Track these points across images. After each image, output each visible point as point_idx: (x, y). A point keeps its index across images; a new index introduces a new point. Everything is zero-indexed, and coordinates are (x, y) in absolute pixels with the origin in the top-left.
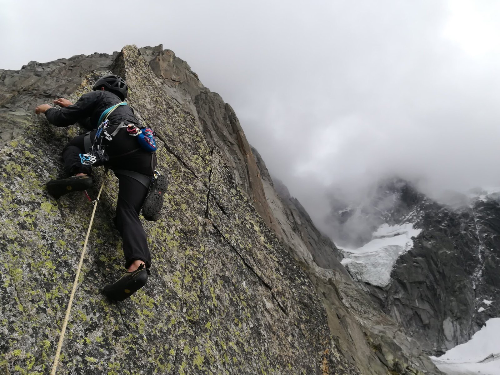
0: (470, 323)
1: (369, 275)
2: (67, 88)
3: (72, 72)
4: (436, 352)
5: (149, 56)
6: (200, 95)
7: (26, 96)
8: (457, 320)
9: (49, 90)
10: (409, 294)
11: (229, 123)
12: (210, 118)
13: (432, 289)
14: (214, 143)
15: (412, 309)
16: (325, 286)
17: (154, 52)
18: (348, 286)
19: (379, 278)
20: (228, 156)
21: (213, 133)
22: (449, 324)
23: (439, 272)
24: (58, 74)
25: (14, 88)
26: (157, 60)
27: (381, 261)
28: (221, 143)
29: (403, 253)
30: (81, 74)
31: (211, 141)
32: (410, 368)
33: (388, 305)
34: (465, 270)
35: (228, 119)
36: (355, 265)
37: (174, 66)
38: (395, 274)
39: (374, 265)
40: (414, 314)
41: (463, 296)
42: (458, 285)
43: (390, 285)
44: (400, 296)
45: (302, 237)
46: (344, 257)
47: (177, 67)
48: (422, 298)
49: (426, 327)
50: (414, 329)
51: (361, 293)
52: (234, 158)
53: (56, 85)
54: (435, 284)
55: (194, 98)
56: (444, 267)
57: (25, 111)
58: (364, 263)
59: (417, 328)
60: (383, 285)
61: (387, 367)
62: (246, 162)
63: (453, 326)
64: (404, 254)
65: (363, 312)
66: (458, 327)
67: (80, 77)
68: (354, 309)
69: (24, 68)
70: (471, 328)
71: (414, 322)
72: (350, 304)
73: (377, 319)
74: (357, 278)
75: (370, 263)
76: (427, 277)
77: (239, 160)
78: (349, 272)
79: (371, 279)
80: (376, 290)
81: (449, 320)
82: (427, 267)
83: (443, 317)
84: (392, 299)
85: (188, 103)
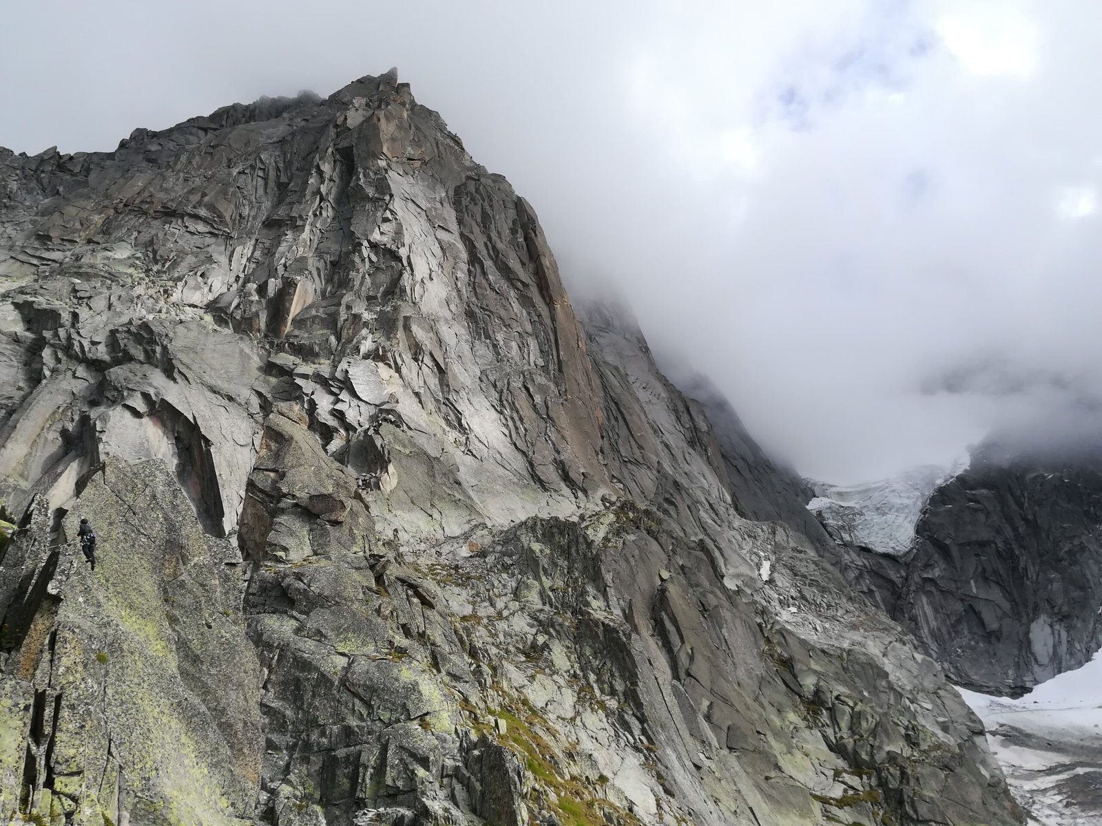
0: (1091, 626)
1: (868, 532)
2: (204, 195)
3: (212, 158)
4: (1011, 688)
5: (360, 112)
6: (465, 184)
7: (130, 217)
8: (1061, 620)
9: (172, 200)
10: (955, 568)
11: (521, 240)
12: (483, 233)
13: (1008, 557)
14: (490, 285)
15: (962, 600)
16: (689, 553)
17: (371, 101)
18: (798, 555)
19: (891, 537)
20: (516, 310)
21: (488, 263)
22: (1042, 630)
23: (1025, 519)
24: (186, 166)
25: (106, 203)
26: (375, 120)
27: (897, 501)
28: (503, 285)
29: (946, 481)
30: (229, 160)
31: (484, 281)
32: (842, 698)
33: (908, 594)
34: (1087, 513)
35: (520, 230)
36: (839, 512)
37: (410, 126)
38: (927, 527)
39: (880, 510)
40: (965, 610)
41: (1076, 568)
42: (1067, 547)
43: (915, 551)
44: (936, 573)
45: (708, 458)
46: (815, 496)
47: (417, 128)
48: (984, 577)
49: (992, 636)
50: (964, 641)
51: (824, 569)
52: (529, 313)
53: (183, 189)
54: (1015, 546)
55: (451, 193)
56: (1037, 508)
57: (130, 247)
58: (857, 506)
59: (973, 639)
60: (899, 551)
61: (800, 697)
62: (553, 319)
63: (1053, 633)
64: (948, 483)
65: (824, 605)
66: (1064, 634)
67: (229, 167)
68: (807, 601)
69: (123, 144)
70: (1092, 638)
71: (966, 627)
72: (800, 592)
73: (854, 619)
74: (842, 539)
75: (871, 506)
76: (999, 531)
77: (539, 316)
78: (825, 526)
79: (872, 539)
80: (884, 562)
81: (1044, 621)
82: (998, 508)
83: (1031, 615)
84: (917, 579)
85: (438, 205)
